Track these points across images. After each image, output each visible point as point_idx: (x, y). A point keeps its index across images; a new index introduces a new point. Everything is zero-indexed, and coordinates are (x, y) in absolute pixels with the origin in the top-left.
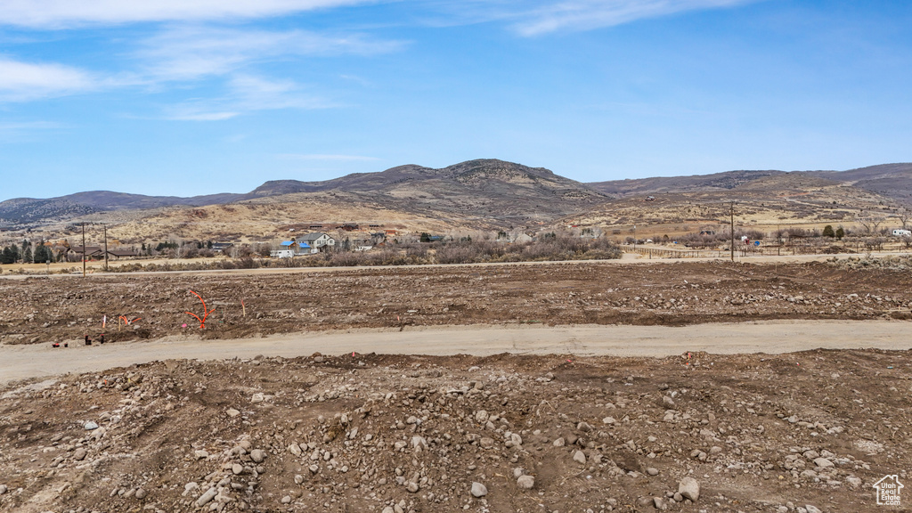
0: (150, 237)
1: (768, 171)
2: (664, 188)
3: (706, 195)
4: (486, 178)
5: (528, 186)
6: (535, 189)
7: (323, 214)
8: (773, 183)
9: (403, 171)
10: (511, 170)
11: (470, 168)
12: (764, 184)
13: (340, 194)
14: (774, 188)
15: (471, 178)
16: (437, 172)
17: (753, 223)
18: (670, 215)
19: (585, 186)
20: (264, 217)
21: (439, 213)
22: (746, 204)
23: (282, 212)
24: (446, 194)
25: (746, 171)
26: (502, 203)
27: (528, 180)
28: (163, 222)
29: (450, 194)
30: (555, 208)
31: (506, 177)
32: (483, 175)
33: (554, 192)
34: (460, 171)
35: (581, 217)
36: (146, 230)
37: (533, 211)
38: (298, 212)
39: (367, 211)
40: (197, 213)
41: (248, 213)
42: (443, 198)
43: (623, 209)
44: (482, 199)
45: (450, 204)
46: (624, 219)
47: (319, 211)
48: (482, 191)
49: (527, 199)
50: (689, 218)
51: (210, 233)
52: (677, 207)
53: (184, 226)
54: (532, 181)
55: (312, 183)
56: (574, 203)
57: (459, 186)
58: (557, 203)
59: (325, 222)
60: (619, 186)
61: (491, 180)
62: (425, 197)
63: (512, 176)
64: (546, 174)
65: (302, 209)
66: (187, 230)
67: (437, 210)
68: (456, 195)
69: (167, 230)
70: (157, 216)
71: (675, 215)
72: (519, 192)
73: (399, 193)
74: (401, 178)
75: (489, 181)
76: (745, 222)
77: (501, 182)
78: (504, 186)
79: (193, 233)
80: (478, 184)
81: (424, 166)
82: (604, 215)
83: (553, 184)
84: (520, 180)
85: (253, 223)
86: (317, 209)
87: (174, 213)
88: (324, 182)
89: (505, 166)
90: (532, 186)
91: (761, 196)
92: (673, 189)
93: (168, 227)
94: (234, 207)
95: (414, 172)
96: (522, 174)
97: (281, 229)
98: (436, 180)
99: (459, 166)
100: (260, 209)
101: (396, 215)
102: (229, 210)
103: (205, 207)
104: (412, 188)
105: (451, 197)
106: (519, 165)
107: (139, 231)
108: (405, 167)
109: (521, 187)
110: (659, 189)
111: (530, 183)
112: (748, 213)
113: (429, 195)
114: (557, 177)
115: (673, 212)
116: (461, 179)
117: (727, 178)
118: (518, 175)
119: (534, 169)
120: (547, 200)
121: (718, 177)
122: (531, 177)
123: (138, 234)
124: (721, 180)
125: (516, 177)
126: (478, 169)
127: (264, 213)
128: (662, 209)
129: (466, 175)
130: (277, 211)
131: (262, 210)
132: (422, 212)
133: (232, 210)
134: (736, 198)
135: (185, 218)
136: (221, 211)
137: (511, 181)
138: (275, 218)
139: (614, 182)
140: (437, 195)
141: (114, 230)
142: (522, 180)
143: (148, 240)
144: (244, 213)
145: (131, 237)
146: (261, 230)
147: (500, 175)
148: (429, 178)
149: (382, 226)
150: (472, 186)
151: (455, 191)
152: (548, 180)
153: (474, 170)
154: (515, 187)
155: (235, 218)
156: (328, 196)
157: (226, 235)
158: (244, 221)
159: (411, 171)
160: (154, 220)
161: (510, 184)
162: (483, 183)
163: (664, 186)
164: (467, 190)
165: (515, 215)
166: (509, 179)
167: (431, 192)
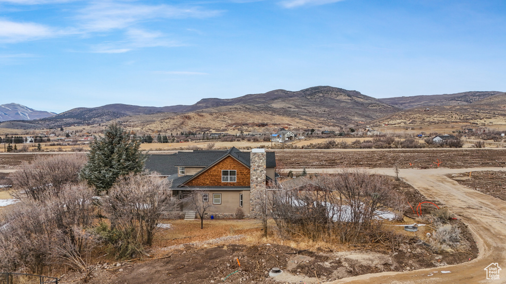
0: (168, 129)
1: (491, 92)
2: (426, 102)
3: (458, 107)
4: (323, 96)
5: (347, 101)
6: (351, 103)
7: (246, 118)
8: (497, 100)
9: (276, 93)
10: (337, 92)
11: (314, 91)
12: (492, 100)
13: (248, 107)
14: (499, 103)
16: (295, 93)
17: (491, 124)
18: (441, 119)
19: (379, 100)
20: (218, 119)
21: (304, 117)
22: (484, 113)
23: (225, 117)
24: (303, 106)
25: (477, 92)
26: (335, 111)
27: (347, 97)
28: (172, 122)
29: (305, 106)
30: (365, 114)
31: (334, 96)
32: (321, 95)
33: (362, 104)
35: (389, 120)
36: (165, 126)
37: (354, 115)
38: (233, 117)
39: (269, 116)
40: (186, 117)
41: (210, 117)
42: (301, 108)
43: (412, 116)
44: (323, 109)
45: (306, 111)
46: (414, 121)
47: (244, 116)
48: (322, 104)
49: (349, 108)
50: (452, 121)
51: (195, 128)
52: (444, 115)
53: (182, 123)
54: (349, 98)
55: (226, 99)
56: (376, 111)
57: (309, 101)
58: (366, 111)
59: (248, 122)
60: (398, 100)
61: (326, 98)
62: (291, 108)
63: (338, 95)
64: (357, 94)
65: (235, 115)
66: (184, 126)
67: (303, 115)
68: (308, 106)
69: (175, 126)
70: (168, 118)
71: (444, 119)
72: (342, 104)
73: (276, 105)
74: (275, 97)
75: (325, 98)
76: (486, 123)
77: (332, 99)
78: (334, 101)
79: (187, 127)
80: (319, 100)
82: (401, 119)
83: (362, 100)
84: (343, 97)
85: (214, 123)
86: (242, 115)
87: (176, 117)
88: (232, 99)
89: (334, 90)
90: (349, 101)
91: (492, 108)
92: (431, 102)
93: (175, 124)
94: (203, 114)
95: (282, 94)
96: (344, 94)
97: (229, 125)
98: (296, 98)
99: (307, 90)
100: (215, 115)
101: (284, 118)
103: (189, 114)
104: (283, 102)
105: (306, 108)
106: (341, 89)
107: (162, 126)
108: (277, 91)
109: (345, 102)
110: (423, 102)
111: (348, 99)
112: (487, 118)
113: (293, 107)
114: (363, 95)
115: (443, 117)
116: (309, 97)
117: (465, 96)
118: (341, 95)
119: (350, 91)
120: (360, 109)
121: (459, 96)
122: (349, 96)
123: (162, 128)
124: (461, 97)
126: (319, 92)
127: (217, 117)
128: (435, 116)
129: (312, 95)
130: (222, 116)
131: (216, 116)
132: (295, 116)
133: (202, 116)
134: (477, 109)
135: (182, 120)
136: (197, 116)
137: (338, 98)
138: (223, 120)
139: (395, 98)
140: (297, 107)
141: (150, 126)
142: (344, 98)
143: (168, 131)
144: (208, 117)
145: (159, 129)
146: (220, 126)
147: (331, 94)
148: (291, 97)
149: (279, 124)
150: (315, 101)
151: (308, 104)
152: (359, 97)
153: (316, 92)
154: (339, 101)
155: (205, 120)
156: (241, 107)
157: (203, 128)
158: (209, 121)
159: (280, 93)
160: (168, 121)
161: (337, 100)
162: (321, 100)
163: (426, 100)
164: (313, 103)
165: (344, 117)
166: (336, 97)
167: (294, 105)
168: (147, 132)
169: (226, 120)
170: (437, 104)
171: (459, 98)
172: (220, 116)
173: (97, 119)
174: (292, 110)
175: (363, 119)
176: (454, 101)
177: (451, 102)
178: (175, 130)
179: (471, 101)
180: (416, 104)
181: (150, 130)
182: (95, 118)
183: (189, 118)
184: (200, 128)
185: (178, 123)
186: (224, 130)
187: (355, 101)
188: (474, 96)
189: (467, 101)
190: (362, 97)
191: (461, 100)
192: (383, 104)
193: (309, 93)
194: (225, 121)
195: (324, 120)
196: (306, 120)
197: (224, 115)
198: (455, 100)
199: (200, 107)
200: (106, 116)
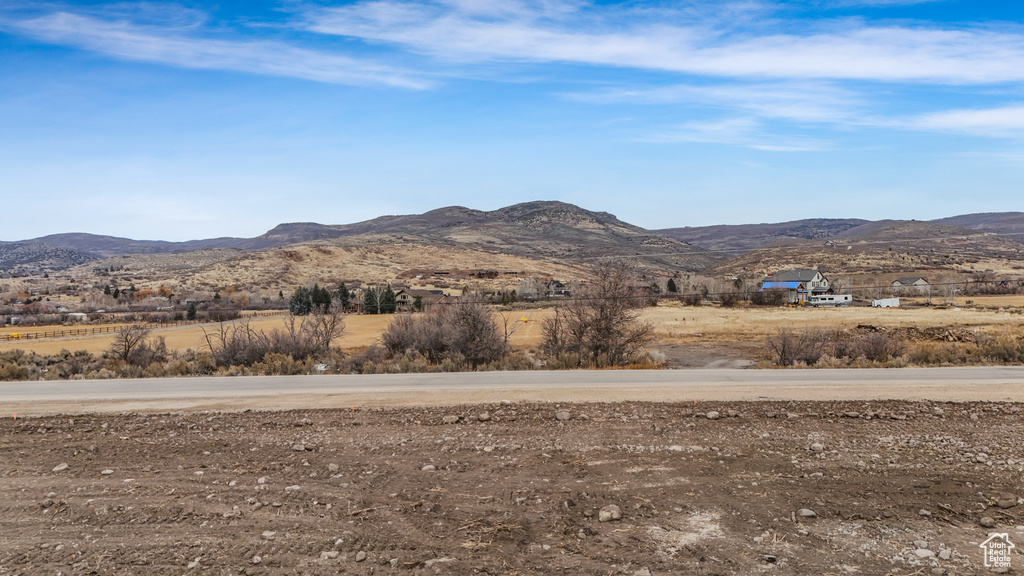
4: (550, 222)
5: (598, 231)
10: (576, 214)
11: (528, 211)
27: (596, 225)
28: (260, 265)
31: (572, 221)
32: (545, 219)
33: (628, 238)
40: (291, 256)
41: (348, 256)
53: (287, 269)
54: (601, 226)
57: (530, 231)
61: (555, 225)
62: (494, 242)
63: (578, 220)
64: (609, 218)
72: (590, 238)
74: (448, 221)
75: (553, 225)
77: (567, 227)
78: (571, 232)
80: (542, 228)
84: (588, 225)
87: (267, 255)
89: (570, 209)
90: (602, 232)
92: (743, 238)
93: (271, 270)
94: (330, 248)
95: (461, 215)
96: (589, 219)
98: (501, 223)
99: (512, 209)
102: (325, 252)
110: (727, 238)
111: (599, 229)
113: (498, 241)
114: (622, 223)
116: (521, 223)
118: (584, 219)
121: (792, 227)
122: (600, 222)
124: (796, 229)
125: (583, 221)
126: (539, 212)
129: (526, 219)
133: (329, 252)
135: (283, 262)
136: (315, 254)
137: (578, 226)
140: (507, 240)
142: (591, 225)
144: (342, 256)
147: (565, 219)
148: (480, 221)
151: (526, 236)
152: (617, 226)
153: (534, 213)
154: (583, 232)
155: (337, 262)
159: (457, 214)
160: (246, 263)
161: (577, 230)
162: (546, 228)
164: (539, 235)
166: (575, 224)
167: (499, 237)
171: (794, 230)
172: (369, 255)
174: (496, 246)
183: (298, 257)
185: (278, 270)
187: (613, 233)
188: (819, 227)
191: (797, 236)
193: (519, 215)
197: (377, 253)
198: (786, 234)
199: (276, 241)
200: (51, 260)
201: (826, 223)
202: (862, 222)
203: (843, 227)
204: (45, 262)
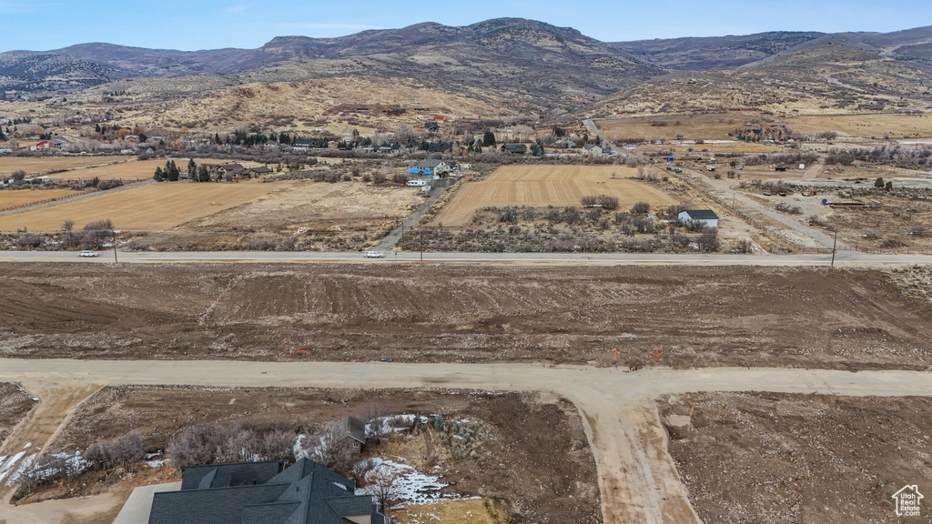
0: (210, 121)
2: (696, 50)
3: (746, 73)
4: (512, 40)
5: (556, 49)
6: (563, 54)
7: (365, 93)
9: (422, 30)
10: (537, 31)
11: (494, 28)
13: (367, 63)
15: (496, 40)
16: (459, 32)
18: (713, 102)
19: (616, 48)
20: (308, 96)
21: (475, 90)
23: (322, 90)
24: (473, 61)
25: (786, 33)
26: (531, 73)
27: (555, 43)
28: (217, 104)
29: (477, 61)
30: (586, 79)
31: (533, 39)
32: (508, 36)
33: (583, 57)
34: (483, 31)
35: (625, 102)
36: (203, 113)
37: (566, 84)
38: (338, 90)
40: (244, 93)
41: (292, 92)
42: (470, 66)
43: (666, 94)
44: (511, 68)
45: (478, 73)
46: (668, 105)
47: (359, 89)
48: (508, 56)
49: (556, 67)
50: (733, 106)
52: (720, 94)
53: (237, 107)
54: (560, 44)
56: (604, 72)
57: (485, 50)
58: (587, 72)
59: (368, 103)
60: (648, 47)
61: (516, 42)
62: (451, 64)
63: (539, 38)
64: (572, 34)
65: (342, 86)
66: (241, 113)
68: (484, 62)
69: (223, 113)
70: (208, 96)
71: (718, 103)
72: (547, 58)
73: (423, 58)
74: (421, 37)
77: (528, 46)
78: (531, 50)
79: (248, 116)
80: (503, 47)
81: (444, 24)
82: (647, 100)
83: (582, 48)
84: (548, 43)
85: (300, 104)
86: (357, 87)
87: (222, 93)
89: (532, 26)
90: (559, 50)
92: (704, 51)
93: (223, 110)
94: (278, 85)
95: (433, 31)
96: (549, 36)
97: (330, 111)
98: (460, 43)
99: (482, 25)
100: (302, 87)
101: (436, 94)
103: (249, 86)
104: (436, 52)
105: (480, 65)
106: (545, 24)
107: (197, 113)
108: (424, 25)
109: (551, 51)
110: (690, 51)
111: (557, 46)
112: (791, 100)
113: (455, 62)
114: (587, 38)
115: (717, 99)
116: (485, 41)
117: (763, 40)
118: (545, 36)
119: (561, 29)
120: (577, 69)
122: (559, 39)
123: (197, 117)
124: (757, 42)
125: (544, 39)
126: (503, 30)
127: (307, 92)
128: (705, 96)
129: (491, 37)
130: (317, 88)
131: (304, 87)
132: (457, 89)
133: (276, 89)
135: (236, 100)
136: (266, 90)
137: (538, 44)
138: (318, 97)
139: (643, 41)
140: (463, 62)
141: (173, 112)
142: (550, 43)
143: (209, 124)
144: (289, 92)
145: (192, 120)
146: (311, 113)
147: (527, 36)
148: (451, 39)
149: (428, 109)
150: (497, 50)
151: (481, 56)
152: (576, 43)
153: (497, 31)
154: (541, 50)
155: (282, 98)
156: (354, 64)
157: (279, 118)
158: (290, 101)
159: (431, 30)
160: (206, 101)
161: (536, 48)
162: (508, 46)
163: (696, 48)
164: (493, 55)
165: (547, 87)
166: (536, 42)
167: (458, 58)
168: (168, 126)
169: (325, 97)
170: (714, 55)
171: (753, 44)
172: (313, 89)
173: (56, 78)
174: (453, 69)
175: (581, 91)
176: (743, 50)
177: (738, 51)
178: (223, 123)
179: (773, 50)
180: (678, 54)
181: (172, 121)
182: (52, 75)
183: (249, 94)
184: (272, 117)
185: (229, 107)
186: (321, 123)
187: (570, 50)
188: (778, 41)
189: (765, 51)
190: (584, 41)
191: (754, 49)
192: (620, 58)
193: (486, 32)
194: (323, 101)
195: (511, 97)
196: (478, 98)
197: (320, 87)
198: (744, 47)
199: (271, 54)
200: (76, 73)
201: (786, 36)
202: (820, 34)
203: (800, 40)
204: (72, 74)
